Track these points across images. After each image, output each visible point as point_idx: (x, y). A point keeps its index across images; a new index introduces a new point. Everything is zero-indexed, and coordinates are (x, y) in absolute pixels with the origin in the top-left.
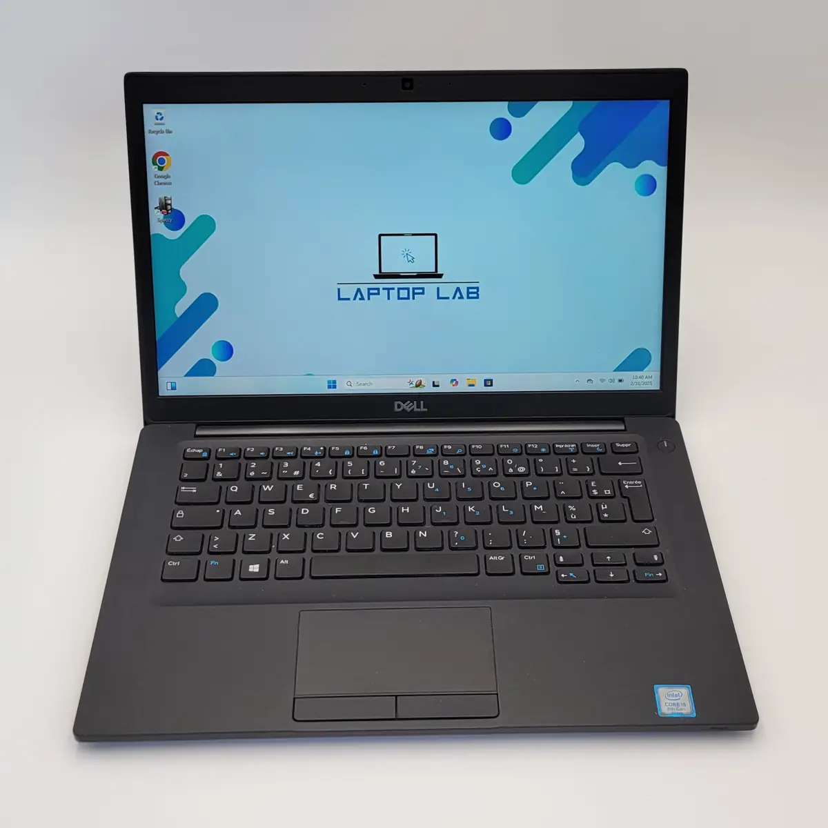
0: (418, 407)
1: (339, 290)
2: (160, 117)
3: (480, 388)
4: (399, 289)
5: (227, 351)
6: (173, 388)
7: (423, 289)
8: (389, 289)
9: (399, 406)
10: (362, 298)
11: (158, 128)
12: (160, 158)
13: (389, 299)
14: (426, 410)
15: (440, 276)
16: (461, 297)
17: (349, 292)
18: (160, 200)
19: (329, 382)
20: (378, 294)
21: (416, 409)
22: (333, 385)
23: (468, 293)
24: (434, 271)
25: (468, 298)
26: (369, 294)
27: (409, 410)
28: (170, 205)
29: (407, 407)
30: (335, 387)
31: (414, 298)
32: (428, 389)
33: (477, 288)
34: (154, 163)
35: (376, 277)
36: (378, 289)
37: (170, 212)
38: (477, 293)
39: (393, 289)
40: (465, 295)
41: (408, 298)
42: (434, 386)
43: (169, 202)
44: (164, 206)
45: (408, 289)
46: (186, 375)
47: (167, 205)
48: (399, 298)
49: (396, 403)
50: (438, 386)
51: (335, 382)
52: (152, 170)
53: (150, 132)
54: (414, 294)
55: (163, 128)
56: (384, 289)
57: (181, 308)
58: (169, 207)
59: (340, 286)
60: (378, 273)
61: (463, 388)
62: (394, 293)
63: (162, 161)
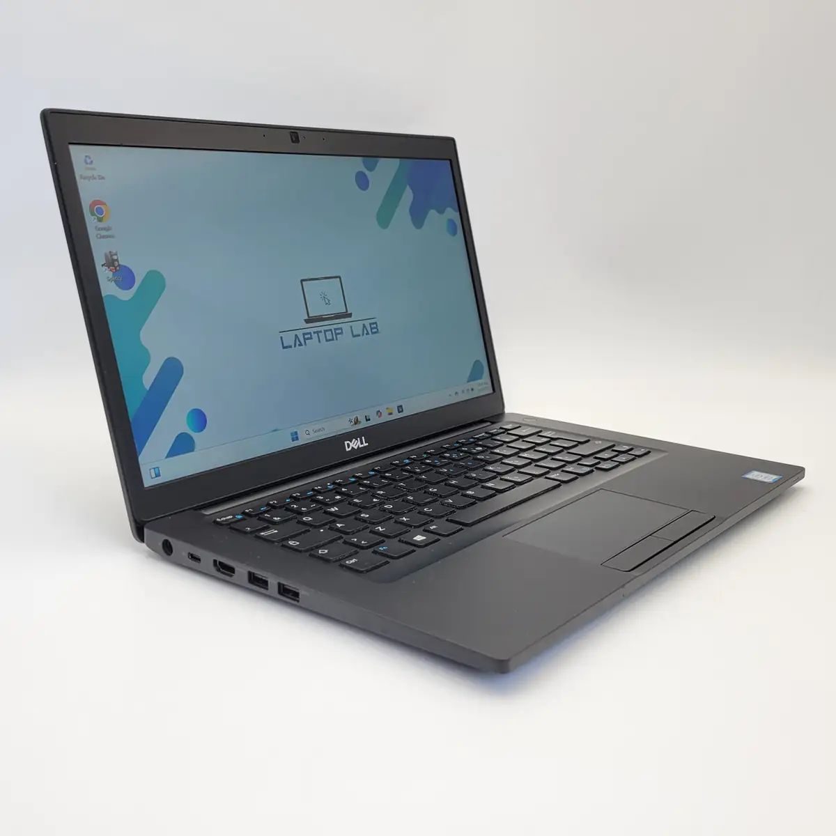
0: (362, 443)
1: (281, 338)
2: (88, 161)
3: (396, 415)
4: (325, 331)
5: (200, 420)
6: (158, 475)
7: (341, 329)
8: (317, 333)
9: (348, 445)
10: (300, 345)
11: (89, 173)
12: (97, 207)
13: (319, 341)
14: (367, 444)
15: (350, 315)
16: (368, 334)
17: (289, 340)
18: (106, 255)
19: (292, 434)
20: (311, 338)
21: (361, 446)
22: (295, 437)
23: (371, 329)
24: (345, 311)
25: (373, 333)
26: (305, 339)
27: (356, 448)
28: (117, 260)
29: (355, 444)
30: (297, 439)
31: (337, 339)
32: (364, 424)
33: (376, 323)
34: (93, 214)
35: (307, 321)
36: (310, 333)
37: (118, 268)
38: (376, 328)
39: (321, 332)
40: (370, 332)
41: (333, 339)
42: (367, 420)
43: (115, 257)
44: (111, 263)
45: (331, 330)
46: (167, 457)
47: (113, 261)
48: (327, 340)
49: (346, 443)
50: (369, 420)
51: (296, 433)
52: (91, 222)
53: (81, 177)
54: (336, 334)
55: (96, 174)
56: (314, 333)
57: (149, 378)
58: (116, 264)
59: (281, 334)
60: (307, 318)
61: (386, 418)
62: (322, 335)
63: (100, 211)
